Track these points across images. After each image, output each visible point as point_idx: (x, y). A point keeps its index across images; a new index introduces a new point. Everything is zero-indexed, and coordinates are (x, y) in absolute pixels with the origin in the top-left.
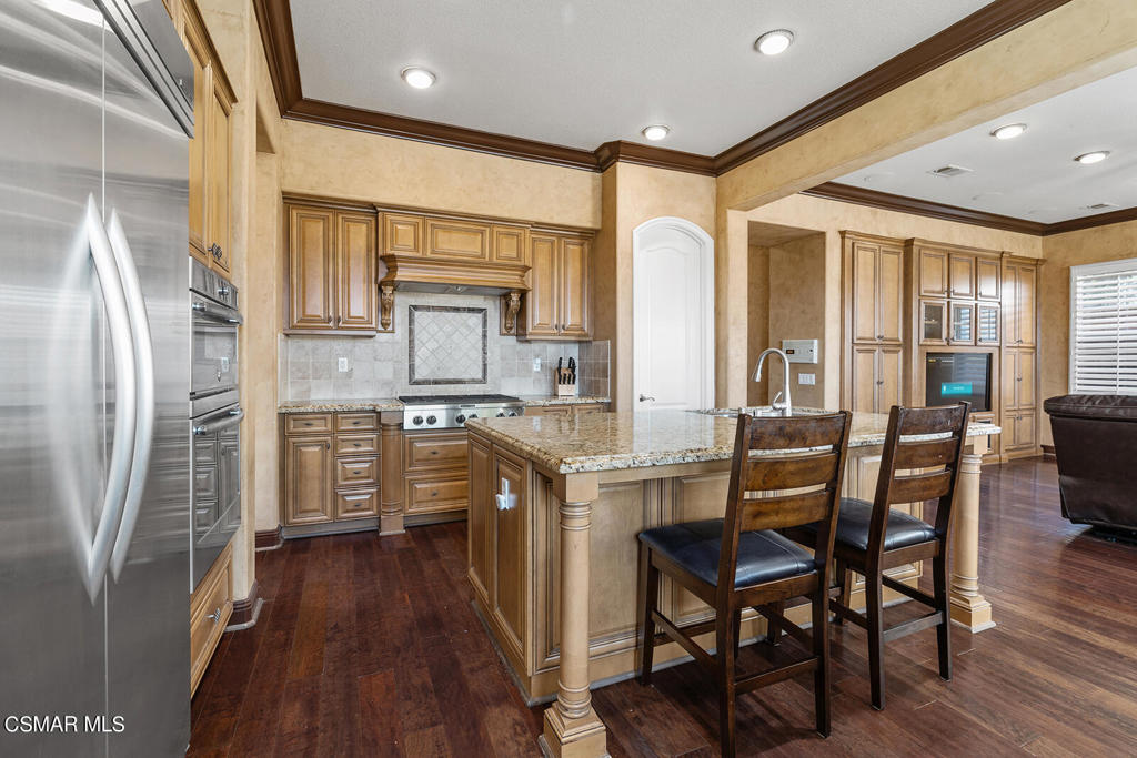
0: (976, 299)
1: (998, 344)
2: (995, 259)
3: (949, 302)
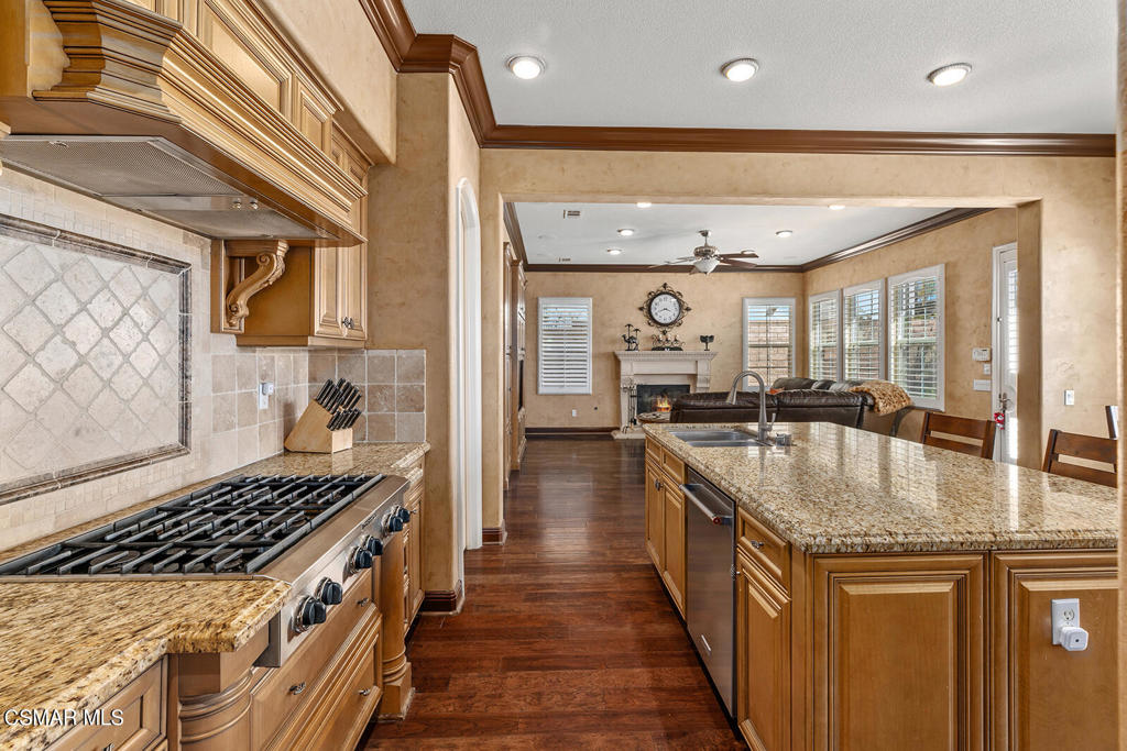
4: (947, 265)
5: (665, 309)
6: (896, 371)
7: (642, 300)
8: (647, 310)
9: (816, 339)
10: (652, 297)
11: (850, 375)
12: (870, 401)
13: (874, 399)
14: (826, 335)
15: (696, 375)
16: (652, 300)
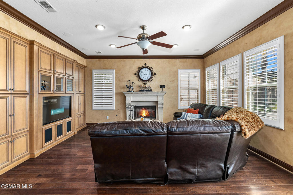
0: (65, 75)
1: (73, 93)
2: (72, 62)
3: (54, 75)
4: (285, 37)
5: (145, 74)
6: (248, 103)
7: (135, 70)
8: (138, 74)
9: (209, 86)
10: (140, 69)
11: (223, 103)
12: (238, 128)
13: (241, 126)
14: (213, 85)
15: (158, 101)
16: (140, 70)
